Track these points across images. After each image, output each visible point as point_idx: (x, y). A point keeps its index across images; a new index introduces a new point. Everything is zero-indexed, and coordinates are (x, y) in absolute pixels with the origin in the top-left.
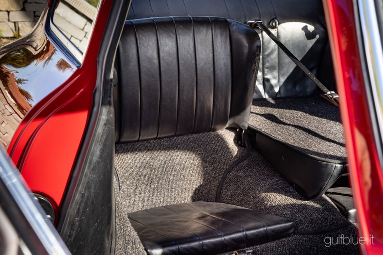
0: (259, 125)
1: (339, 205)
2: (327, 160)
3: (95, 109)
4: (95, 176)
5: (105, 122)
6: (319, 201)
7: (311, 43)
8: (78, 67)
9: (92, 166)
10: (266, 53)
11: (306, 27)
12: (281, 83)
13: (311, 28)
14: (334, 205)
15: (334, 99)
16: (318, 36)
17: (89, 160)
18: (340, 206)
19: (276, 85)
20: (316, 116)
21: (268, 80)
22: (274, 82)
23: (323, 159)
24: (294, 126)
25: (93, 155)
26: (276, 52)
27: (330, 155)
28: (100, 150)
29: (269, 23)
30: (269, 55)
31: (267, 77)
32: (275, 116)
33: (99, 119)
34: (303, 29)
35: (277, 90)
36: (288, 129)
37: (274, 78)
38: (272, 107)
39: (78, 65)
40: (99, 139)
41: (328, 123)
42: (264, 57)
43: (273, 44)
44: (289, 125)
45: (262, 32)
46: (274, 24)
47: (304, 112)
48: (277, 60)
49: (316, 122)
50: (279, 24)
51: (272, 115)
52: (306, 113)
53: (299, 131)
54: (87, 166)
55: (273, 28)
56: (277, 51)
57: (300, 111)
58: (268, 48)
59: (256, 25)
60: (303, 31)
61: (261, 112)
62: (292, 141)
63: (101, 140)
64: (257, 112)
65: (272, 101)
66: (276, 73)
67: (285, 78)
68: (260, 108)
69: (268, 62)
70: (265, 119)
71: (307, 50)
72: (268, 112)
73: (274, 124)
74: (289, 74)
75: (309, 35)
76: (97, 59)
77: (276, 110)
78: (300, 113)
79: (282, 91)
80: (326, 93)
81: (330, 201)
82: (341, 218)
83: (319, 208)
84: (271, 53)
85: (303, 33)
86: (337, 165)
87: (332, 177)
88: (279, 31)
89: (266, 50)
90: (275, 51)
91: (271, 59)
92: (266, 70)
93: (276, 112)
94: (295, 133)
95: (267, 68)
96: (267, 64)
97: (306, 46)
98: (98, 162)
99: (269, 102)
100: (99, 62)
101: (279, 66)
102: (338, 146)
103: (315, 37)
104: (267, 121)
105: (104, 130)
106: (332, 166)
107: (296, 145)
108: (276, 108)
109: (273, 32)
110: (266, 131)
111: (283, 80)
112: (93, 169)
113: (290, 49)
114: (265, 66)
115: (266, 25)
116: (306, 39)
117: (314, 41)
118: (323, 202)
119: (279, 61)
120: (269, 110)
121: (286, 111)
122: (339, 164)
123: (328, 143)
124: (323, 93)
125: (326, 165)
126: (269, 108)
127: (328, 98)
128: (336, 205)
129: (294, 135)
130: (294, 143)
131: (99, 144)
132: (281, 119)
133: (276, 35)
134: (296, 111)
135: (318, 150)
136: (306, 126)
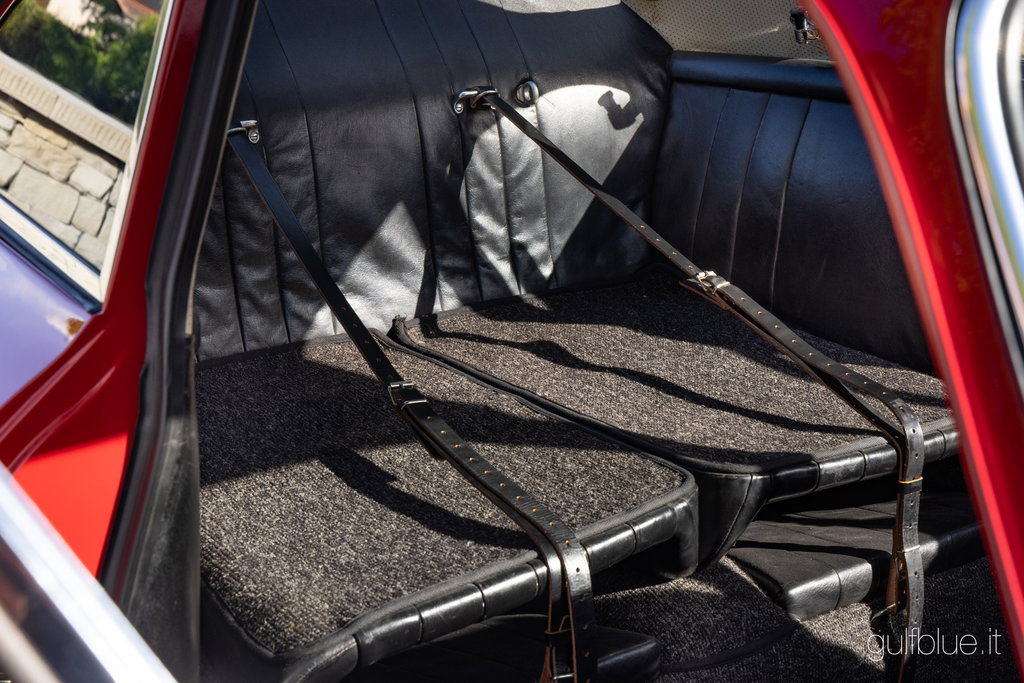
0: (524, 377)
1: (759, 577)
2: (728, 465)
3: (148, 422)
4: (158, 605)
5: (179, 454)
6: (712, 574)
7: (625, 137)
8: (91, 312)
9: (150, 579)
10: (514, 174)
11: (609, 94)
12: (558, 251)
13: (622, 97)
14: (749, 579)
15: (718, 292)
16: (640, 118)
17: (140, 564)
18: (766, 581)
19: (544, 259)
20: (662, 336)
21: (522, 247)
22: (537, 249)
23: (718, 465)
24: (614, 371)
25: (150, 551)
26: (539, 169)
27: (731, 452)
28: (169, 533)
29: (513, 93)
30: (520, 178)
31: (520, 238)
32: (557, 347)
33: (163, 450)
34: (601, 102)
35: (546, 271)
36: (601, 383)
37: (539, 238)
38: (543, 322)
39: (89, 306)
40: (166, 504)
41: (698, 353)
42: (509, 184)
43: (530, 147)
44: (602, 369)
45: (498, 120)
46: (527, 94)
47: (629, 326)
48: (542, 190)
49: (666, 353)
50: (541, 94)
51: (551, 344)
52: (636, 329)
53: (633, 385)
54: (136, 582)
55: (526, 104)
56: (541, 165)
57: (618, 324)
58: (517, 160)
59: (482, 100)
60: (603, 108)
61: (520, 337)
62: (621, 416)
63: (169, 505)
64: (507, 338)
65: (538, 303)
66: (541, 226)
67: (567, 235)
68: (513, 324)
69: (520, 196)
70: (535, 358)
71: (617, 155)
72: (537, 337)
73: (561, 371)
74: (575, 224)
75: (619, 117)
76: (145, 287)
77: (556, 327)
78: (620, 331)
79: (561, 274)
80: (695, 277)
81: (737, 569)
82: (771, 615)
83: (715, 596)
84: (526, 173)
85: (603, 112)
86: (754, 478)
87: (745, 510)
88: (542, 110)
89: (513, 167)
90: (536, 165)
91: (529, 189)
92: (516, 220)
93: (558, 334)
94: (623, 393)
95: (519, 214)
96: (519, 204)
97: (612, 145)
98: (164, 566)
99: (530, 307)
100: (150, 294)
101: (547, 206)
102: (741, 419)
103: (634, 120)
104: (543, 362)
105: (176, 477)
106: (743, 481)
107: (635, 429)
108: (554, 321)
109: (527, 113)
110: (546, 394)
111: (561, 241)
112: (153, 587)
113: (574, 156)
114: (513, 209)
115: (506, 98)
116: (612, 127)
117: (632, 130)
118: (722, 577)
119: (546, 191)
120: (539, 331)
121: (583, 327)
122: (759, 474)
123: (713, 414)
124: (686, 275)
125: (728, 479)
126: (536, 324)
127: (701, 289)
128: (755, 579)
129: (622, 398)
130: (629, 423)
131: (166, 517)
132: (577, 354)
133: (533, 122)
134: (609, 327)
135: (694, 439)
136: (645, 367)
